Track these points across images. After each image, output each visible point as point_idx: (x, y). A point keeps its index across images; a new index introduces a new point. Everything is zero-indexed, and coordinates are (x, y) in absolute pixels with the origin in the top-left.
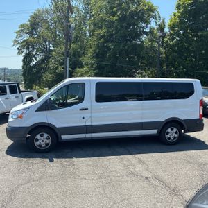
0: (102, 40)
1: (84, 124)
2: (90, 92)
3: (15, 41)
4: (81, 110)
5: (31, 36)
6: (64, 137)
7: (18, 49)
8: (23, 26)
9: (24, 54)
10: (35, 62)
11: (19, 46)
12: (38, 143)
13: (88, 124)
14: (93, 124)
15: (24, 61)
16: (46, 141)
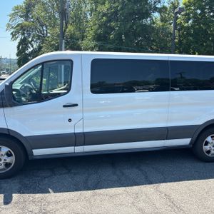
0: (104, 18)
2: (82, 76)
3: (9, 25)
5: (26, 20)
7: (12, 33)
8: (17, 8)
9: (18, 40)
10: (32, 49)
11: (12, 30)
13: (79, 130)
14: (86, 130)
15: (18, 47)
16: (5, 160)
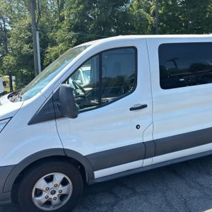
1: (138, 140)
2: (149, 68)
4: (131, 109)
6: (98, 174)
12: (42, 199)
13: (148, 139)
16: (60, 191)
